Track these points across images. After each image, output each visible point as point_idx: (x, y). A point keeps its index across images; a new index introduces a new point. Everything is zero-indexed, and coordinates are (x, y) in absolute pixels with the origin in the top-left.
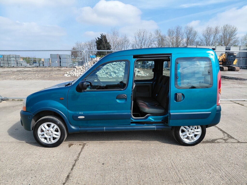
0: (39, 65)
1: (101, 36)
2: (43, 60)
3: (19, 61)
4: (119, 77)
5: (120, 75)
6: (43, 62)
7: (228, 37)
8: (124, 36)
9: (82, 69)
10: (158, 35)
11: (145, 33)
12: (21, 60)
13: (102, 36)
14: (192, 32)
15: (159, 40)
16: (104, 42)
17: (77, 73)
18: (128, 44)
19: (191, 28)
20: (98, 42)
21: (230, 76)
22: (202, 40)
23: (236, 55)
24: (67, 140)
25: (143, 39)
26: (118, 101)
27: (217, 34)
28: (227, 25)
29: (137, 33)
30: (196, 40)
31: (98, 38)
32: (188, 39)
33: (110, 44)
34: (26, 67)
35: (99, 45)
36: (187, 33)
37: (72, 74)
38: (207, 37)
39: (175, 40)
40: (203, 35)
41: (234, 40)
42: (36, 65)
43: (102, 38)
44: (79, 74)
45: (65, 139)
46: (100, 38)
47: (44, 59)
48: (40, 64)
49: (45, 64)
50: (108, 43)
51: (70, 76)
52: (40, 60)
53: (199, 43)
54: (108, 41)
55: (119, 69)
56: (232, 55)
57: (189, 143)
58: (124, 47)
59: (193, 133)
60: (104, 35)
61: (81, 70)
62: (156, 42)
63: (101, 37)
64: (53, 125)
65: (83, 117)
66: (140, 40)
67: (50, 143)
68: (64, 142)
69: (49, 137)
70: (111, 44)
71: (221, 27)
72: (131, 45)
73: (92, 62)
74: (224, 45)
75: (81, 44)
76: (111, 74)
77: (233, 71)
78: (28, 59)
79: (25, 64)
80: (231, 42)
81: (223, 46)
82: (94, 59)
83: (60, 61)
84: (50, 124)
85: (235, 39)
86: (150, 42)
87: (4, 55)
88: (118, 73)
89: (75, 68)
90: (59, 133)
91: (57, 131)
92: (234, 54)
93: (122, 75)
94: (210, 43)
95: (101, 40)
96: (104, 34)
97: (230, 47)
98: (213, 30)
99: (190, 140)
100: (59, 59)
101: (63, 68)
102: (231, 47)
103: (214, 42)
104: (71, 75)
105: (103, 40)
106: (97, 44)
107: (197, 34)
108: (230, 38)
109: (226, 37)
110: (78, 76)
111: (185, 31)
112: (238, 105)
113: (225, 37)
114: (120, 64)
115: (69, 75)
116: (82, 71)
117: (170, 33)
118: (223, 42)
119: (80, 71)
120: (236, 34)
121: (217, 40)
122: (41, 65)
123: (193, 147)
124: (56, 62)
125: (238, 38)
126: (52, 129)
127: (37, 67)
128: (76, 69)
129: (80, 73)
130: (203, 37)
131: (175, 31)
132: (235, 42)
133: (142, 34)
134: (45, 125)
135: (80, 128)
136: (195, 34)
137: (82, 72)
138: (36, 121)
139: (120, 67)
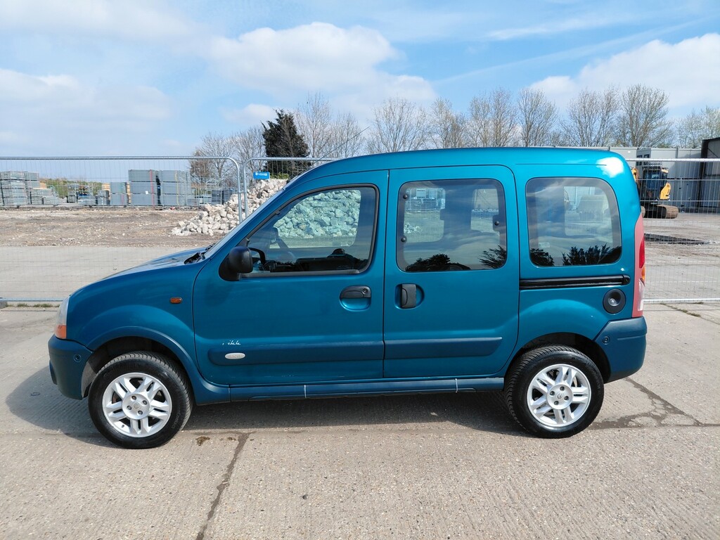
0: (97, 203)
1: (278, 118)
2: (106, 187)
3: (36, 190)
4: (335, 235)
5: (335, 231)
6: (108, 192)
7: (641, 122)
8: (346, 118)
9: (224, 214)
10: (444, 115)
11: (405, 110)
12: (43, 188)
13: (280, 118)
14: (541, 105)
15: (446, 129)
16: (287, 134)
17: (210, 226)
18: (358, 142)
19: (538, 96)
20: (271, 134)
21: (652, 234)
22: (568, 131)
23: (667, 172)
24: (191, 425)
25: (399, 128)
26: (345, 306)
27: (610, 113)
28: (638, 89)
29: (382, 111)
30: (551, 131)
31: (271, 124)
32: (529, 127)
33: (305, 141)
34: (55, 208)
35: (273, 144)
36: (527, 109)
37: (196, 227)
38: (583, 120)
39: (491, 128)
40: (573, 116)
41: (659, 128)
42: (86, 202)
43: (281, 123)
44: (216, 227)
45: (185, 421)
46: (276, 123)
47: (111, 184)
48: (98, 199)
49: (115, 200)
50: (300, 138)
51: (188, 233)
52: (99, 186)
53: (561, 139)
54: (299, 133)
55: (334, 212)
56: (655, 172)
57: (556, 429)
58: (346, 150)
59: (567, 398)
60: (286, 115)
61: (222, 217)
62: (436, 136)
63: (277, 120)
64: (148, 379)
65: (242, 355)
66: (391, 130)
67: (139, 434)
68: (181, 432)
69: (138, 416)
70: (309, 141)
71: (621, 94)
72: (365, 144)
73: (254, 193)
74: (630, 143)
75: (220, 142)
76: (311, 229)
77: (659, 217)
78: (62, 183)
79: (52, 198)
80: (652, 135)
81: (628, 146)
82: (259, 184)
83: (159, 190)
84: (141, 376)
85: (663, 128)
86: (421, 135)
88: (331, 225)
89: (205, 209)
90: (167, 406)
91: (160, 398)
92: (663, 171)
93: (341, 230)
94: (593, 138)
95: (278, 128)
96: (286, 112)
97: (650, 150)
98: (601, 100)
99: (558, 421)
100: (155, 184)
101: (166, 211)
102: (652, 149)
103: (602, 136)
104: (192, 229)
105: (285, 127)
106: (267, 140)
107: (556, 113)
108: (647, 123)
109: (637, 122)
110: (212, 234)
111: (521, 103)
112: (685, 315)
113: (632, 120)
114: (336, 199)
115: (185, 230)
116: (224, 219)
117: (478, 110)
118: (628, 136)
119: (219, 218)
120: (664, 114)
121: (612, 128)
122: (102, 202)
123: (567, 440)
124: (147, 192)
125: (670, 124)
126: (145, 394)
127: (90, 207)
128: (205, 213)
129: (218, 225)
130: (570, 123)
131: (492, 103)
132: (662, 135)
133: (397, 112)
134: (126, 379)
135: (229, 387)
136: (549, 112)
137: (224, 222)
138: (96, 370)
139: (337, 208)
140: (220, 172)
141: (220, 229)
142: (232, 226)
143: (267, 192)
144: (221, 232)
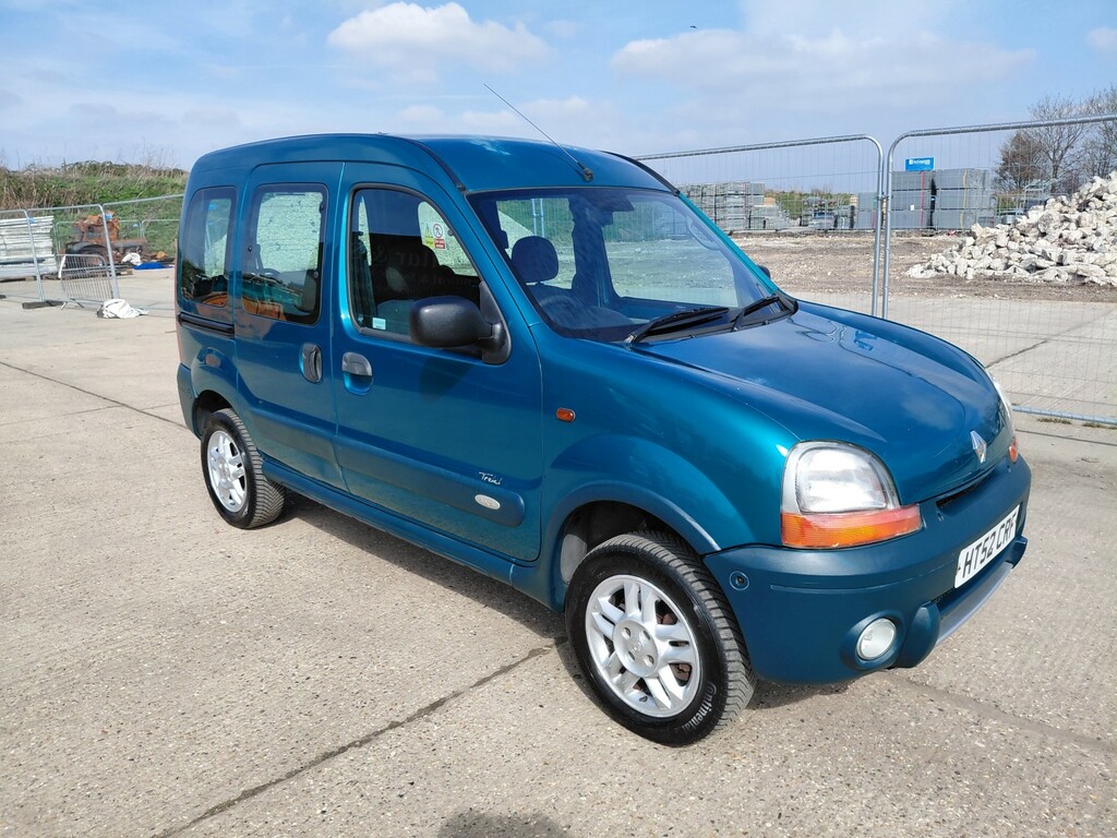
0: (835, 226)
2: (854, 201)
3: (758, 209)
6: (853, 208)
9: (1003, 241)
12: (769, 204)
17: (971, 262)
34: (777, 233)
37: (947, 263)
42: (821, 224)
44: (981, 265)
47: (859, 195)
48: (839, 220)
49: (862, 221)
51: (932, 273)
52: (846, 198)
61: (998, 247)
73: (1074, 202)
78: (798, 197)
79: (778, 220)
82: (1087, 186)
83: (933, 203)
87: (706, 186)
89: (971, 234)
100: (928, 193)
104: (941, 268)
110: (970, 277)
115: (929, 268)
116: (1001, 251)
119: (991, 248)
122: (844, 224)
124: (912, 207)
127: (826, 232)
128: (970, 240)
129: (987, 261)
137: (1000, 256)
140: (1056, 168)
141: (989, 268)
142: (1011, 262)
143: (1100, 198)
144: (990, 273)
